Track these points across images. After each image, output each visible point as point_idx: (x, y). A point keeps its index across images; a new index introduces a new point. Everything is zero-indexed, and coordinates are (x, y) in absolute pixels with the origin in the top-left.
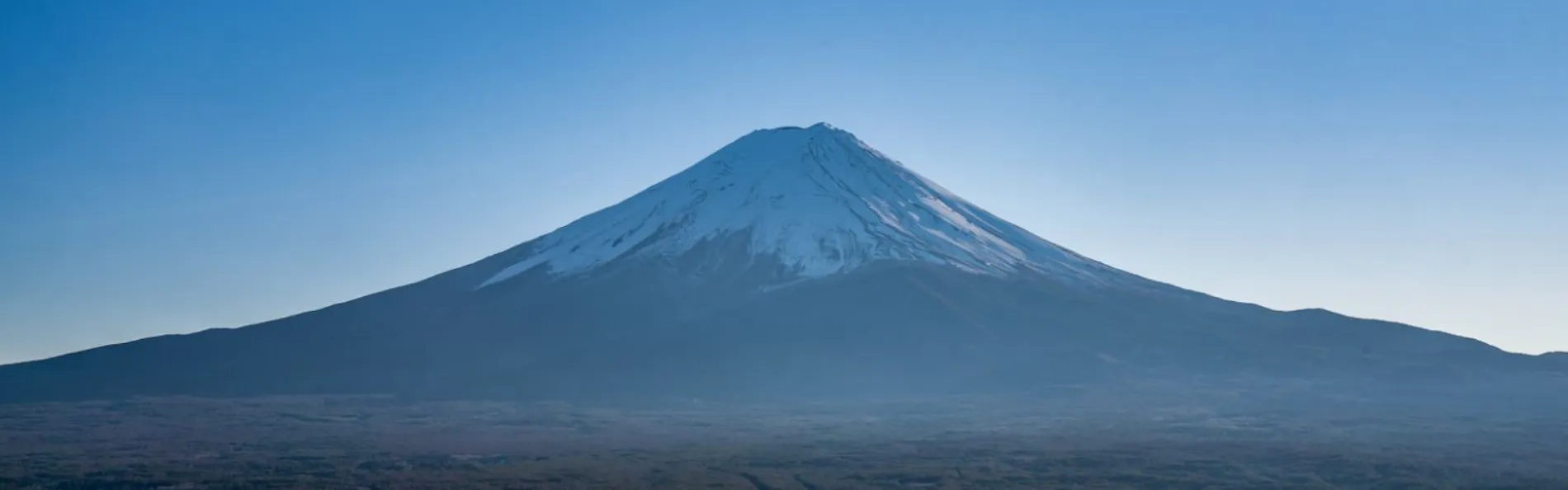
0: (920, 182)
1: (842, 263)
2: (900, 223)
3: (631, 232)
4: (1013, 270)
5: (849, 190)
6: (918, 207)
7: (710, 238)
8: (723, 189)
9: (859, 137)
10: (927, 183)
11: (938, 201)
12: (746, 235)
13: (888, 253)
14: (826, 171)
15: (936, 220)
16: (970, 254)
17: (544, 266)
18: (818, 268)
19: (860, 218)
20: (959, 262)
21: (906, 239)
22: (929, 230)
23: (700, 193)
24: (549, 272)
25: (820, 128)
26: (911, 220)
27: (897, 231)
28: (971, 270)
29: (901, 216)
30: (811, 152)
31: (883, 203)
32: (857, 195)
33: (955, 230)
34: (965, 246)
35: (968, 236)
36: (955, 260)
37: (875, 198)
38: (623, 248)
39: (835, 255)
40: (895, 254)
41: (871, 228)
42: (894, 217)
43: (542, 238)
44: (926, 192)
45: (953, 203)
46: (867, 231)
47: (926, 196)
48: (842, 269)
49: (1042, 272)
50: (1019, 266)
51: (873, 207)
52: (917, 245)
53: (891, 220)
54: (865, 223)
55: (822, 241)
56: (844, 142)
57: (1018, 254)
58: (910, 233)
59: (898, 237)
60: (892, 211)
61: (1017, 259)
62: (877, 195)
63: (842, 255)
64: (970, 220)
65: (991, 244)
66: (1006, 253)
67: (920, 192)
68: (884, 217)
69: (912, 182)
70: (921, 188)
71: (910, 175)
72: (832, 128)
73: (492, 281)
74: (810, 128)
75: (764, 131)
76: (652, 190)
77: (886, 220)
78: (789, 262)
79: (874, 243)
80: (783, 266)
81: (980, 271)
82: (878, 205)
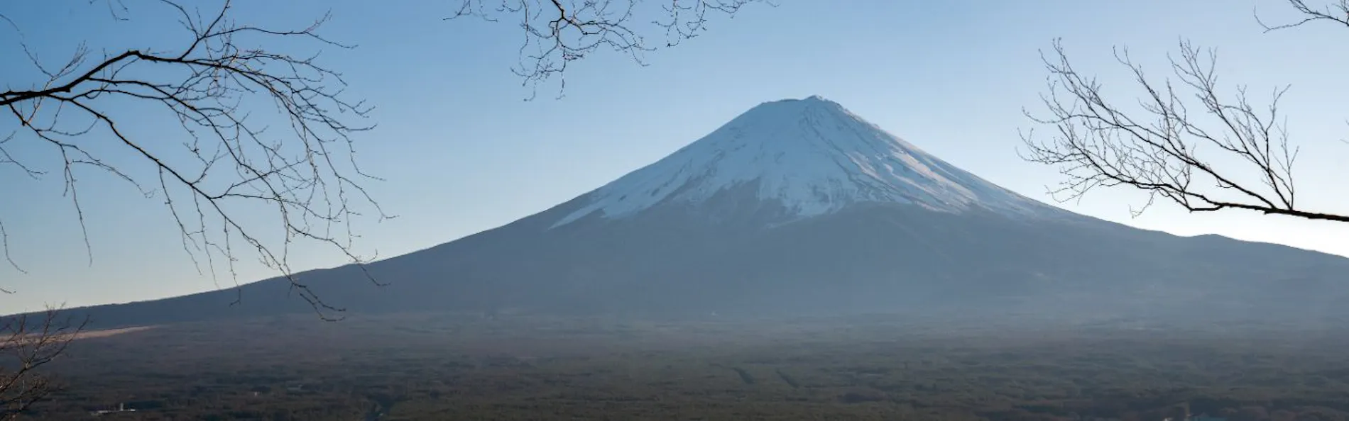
0: (894, 141)
1: (830, 205)
2: (877, 173)
3: (666, 185)
4: (967, 208)
5: (836, 148)
6: (891, 160)
7: (727, 188)
8: (737, 149)
9: (845, 106)
10: (900, 142)
11: (908, 155)
12: (755, 184)
13: (867, 197)
14: (818, 133)
15: (906, 170)
16: (931, 196)
17: (600, 211)
18: (812, 209)
19: (845, 170)
20: (924, 203)
21: (882, 185)
22: (899, 177)
23: (719, 152)
24: (603, 217)
25: (813, 99)
26: (887, 170)
27: (873, 178)
28: (935, 209)
29: (877, 167)
30: (807, 119)
31: (863, 157)
32: (841, 151)
33: (920, 178)
34: (929, 190)
35: (930, 182)
36: (921, 201)
37: (857, 153)
38: (659, 197)
39: (825, 199)
40: (873, 198)
41: (854, 178)
42: (871, 168)
43: (597, 190)
44: (897, 148)
45: (919, 156)
46: (851, 180)
47: (897, 151)
48: (830, 210)
49: (991, 209)
50: (972, 204)
51: (855, 161)
52: (890, 190)
53: (870, 171)
54: (849, 173)
55: (815, 188)
56: (832, 109)
57: (970, 195)
58: (885, 181)
59: (875, 184)
60: (870, 164)
61: (970, 199)
62: (857, 150)
63: (830, 198)
64: (933, 169)
65: (949, 188)
66: (962, 195)
67: (892, 148)
68: (863, 168)
69: (887, 141)
70: (892, 145)
71: (885, 135)
72: (823, 99)
73: (560, 223)
74: (805, 101)
75: (770, 103)
76: (682, 151)
77: (867, 171)
78: (788, 204)
79: (857, 189)
80: (784, 208)
81: (941, 210)
82: (858, 159)
